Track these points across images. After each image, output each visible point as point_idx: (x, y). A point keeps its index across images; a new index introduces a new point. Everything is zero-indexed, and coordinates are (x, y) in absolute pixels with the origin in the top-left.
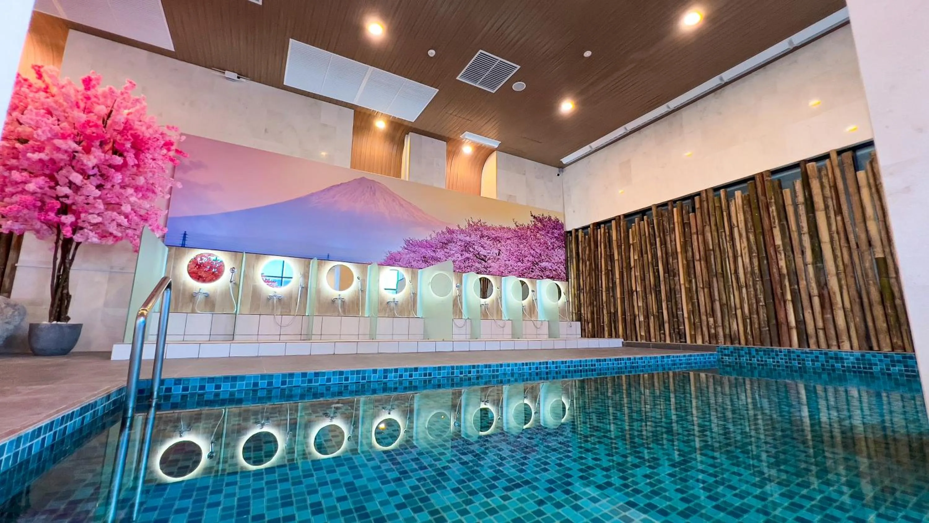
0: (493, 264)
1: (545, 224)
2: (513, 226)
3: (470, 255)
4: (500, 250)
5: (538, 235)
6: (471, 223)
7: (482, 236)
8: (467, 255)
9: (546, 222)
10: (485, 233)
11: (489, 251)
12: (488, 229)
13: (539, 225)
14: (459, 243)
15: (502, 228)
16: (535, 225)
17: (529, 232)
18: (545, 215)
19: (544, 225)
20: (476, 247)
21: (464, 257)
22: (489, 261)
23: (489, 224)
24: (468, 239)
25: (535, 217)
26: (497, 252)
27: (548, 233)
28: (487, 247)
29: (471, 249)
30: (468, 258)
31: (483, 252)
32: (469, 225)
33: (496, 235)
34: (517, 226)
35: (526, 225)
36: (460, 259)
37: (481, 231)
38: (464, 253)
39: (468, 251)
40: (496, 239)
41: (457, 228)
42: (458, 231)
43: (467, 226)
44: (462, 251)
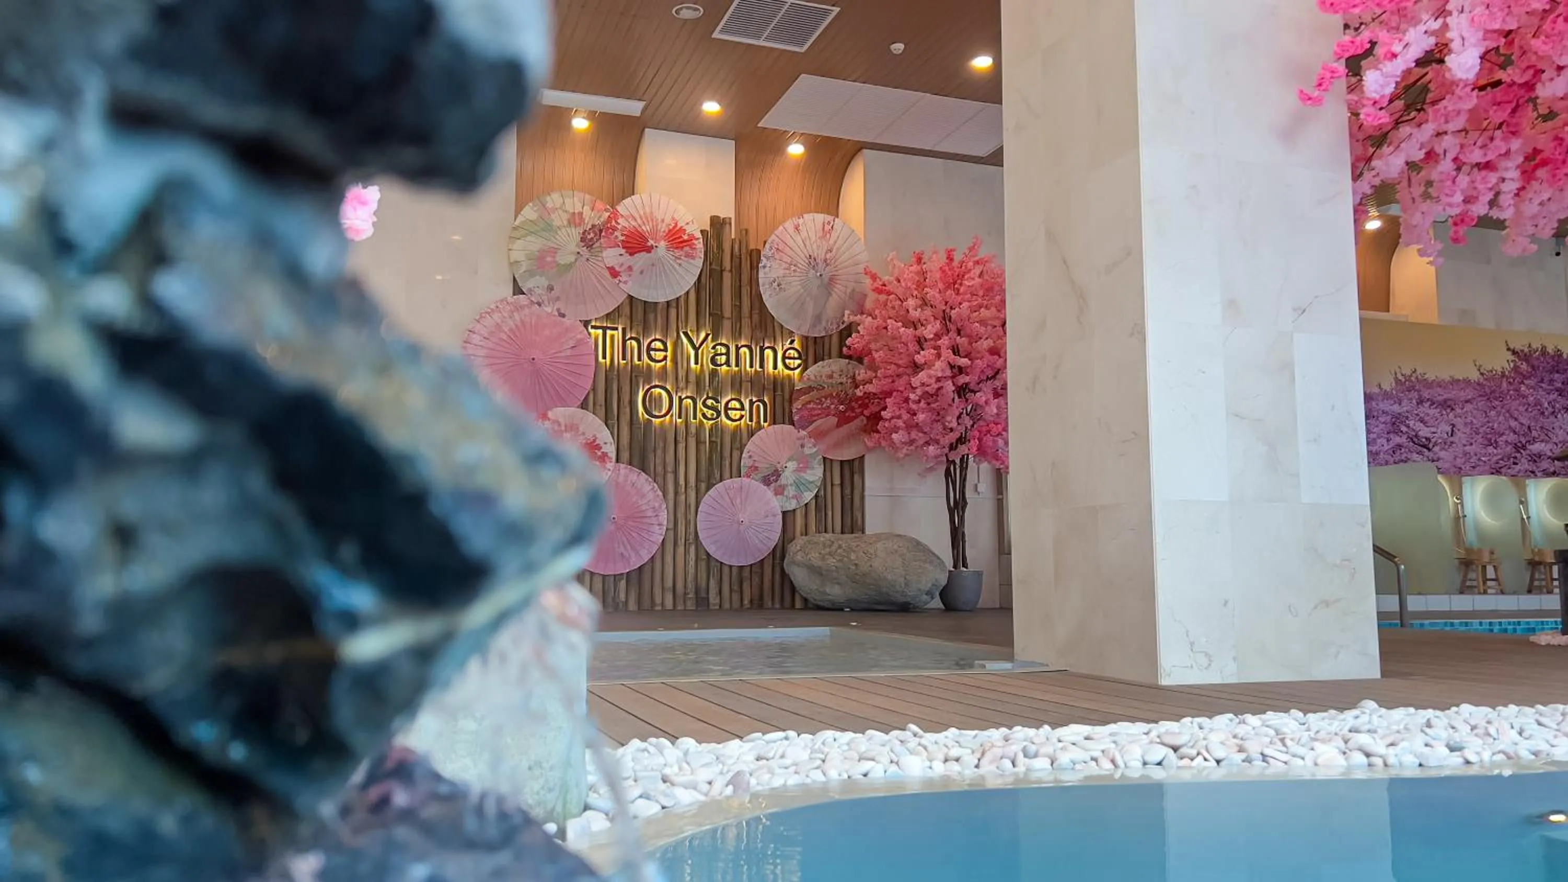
0: (1442, 454)
1: (1536, 363)
2: (1474, 376)
3: (1403, 440)
4: (1453, 426)
5: (1523, 388)
6: (1400, 377)
7: (1420, 402)
8: (1397, 440)
9: (1538, 359)
10: (1426, 394)
11: (1433, 430)
12: (1429, 385)
13: (1524, 366)
14: (1382, 419)
15: (1455, 382)
16: (1516, 369)
17: (1504, 385)
18: (1534, 346)
19: (1533, 367)
20: (1411, 423)
21: (1392, 444)
22: (1436, 449)
23: (1431, 376)
24: (1396, 408)
25: (1514, 352)
26: (1449, 429)
27: (1542, 381)
28: (1431, 422)
29: (1404, 429)
30: (1400, 446)
31: (1424, 432)
32: (1397, 381)
33: (1446, 396)
34: (1482, 374)
35: (1499, 370)
36: (1386, 447)
37: (1419, 391)
38: (1392, 436)
39: (1398, 432)
40: (1446, 405)
41: (1376, 390)
42: (1378, 395)
43: (1394, 384)
44: (1388, 433)
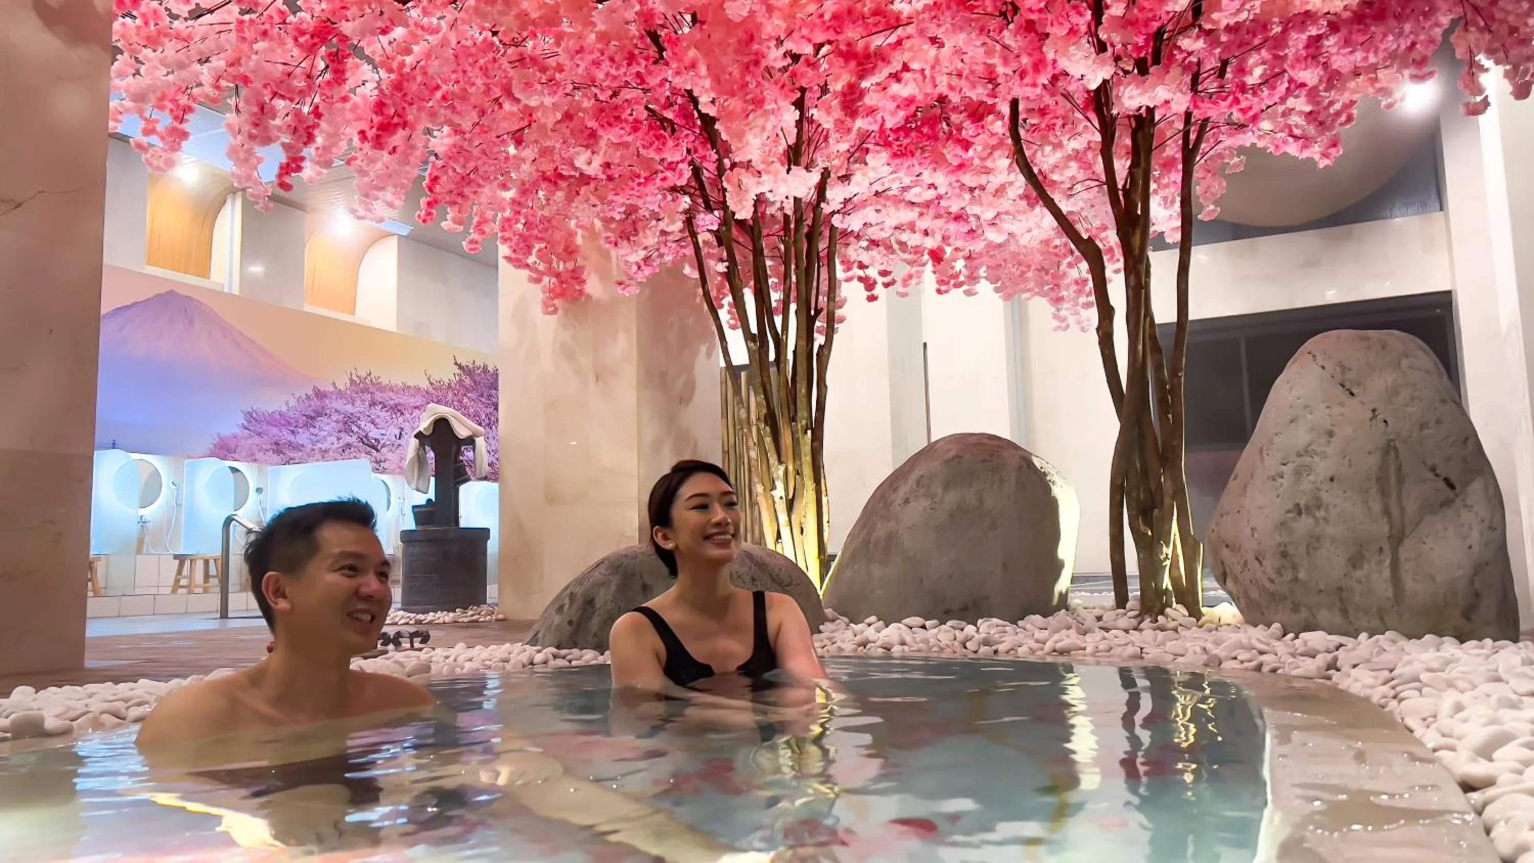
0: (390, 456)
1: (478, 379)
2: (424, 384)
3: (353, 439)
4: (402, 429)
5: (466, 400)
6: (355, 378)
7: (373, 404)
8: (347, 439)
9: (479, 375)
10: (379, 396)
11: (383, 431)
12: (382, 389)
13: (468, 381)
14: (334, 418)
15: (405, 388)
16: (461, 382)
17: (450, 395)
18: (477, 364)
19: (475, 382)
20: (362, 424)
21: (342, 443)
22: (384, 450)
23: (384, 381)
24: (349, 408)
25: (460, 367)
26: (397, 432)
27: (482, 396)
28: (382, 424)
29: (355, 429)
30: (349, 446)
31: (374, 433)
32: (352, 382)
33: (397, 401)
34: (431, 384)
35: (447, 381)
36: (336, 446)
37: (372, 393)
38: (342, 435)
39: (349, 431)
40: (397, 409)
41: (332, 389)
42: (332, 393)
43: (348, 384)
44: (339, 432)
